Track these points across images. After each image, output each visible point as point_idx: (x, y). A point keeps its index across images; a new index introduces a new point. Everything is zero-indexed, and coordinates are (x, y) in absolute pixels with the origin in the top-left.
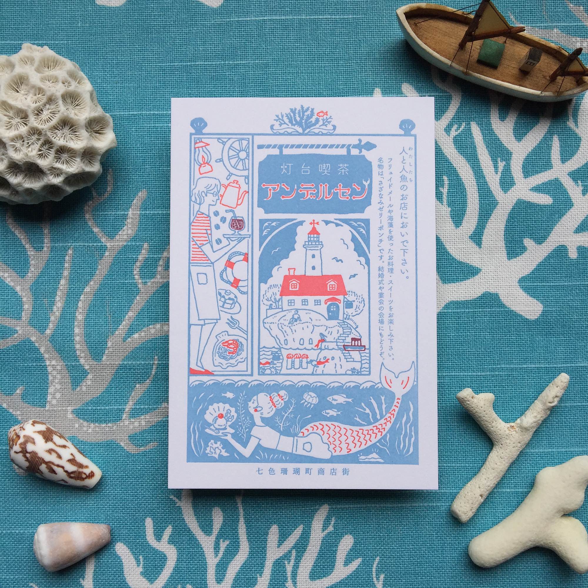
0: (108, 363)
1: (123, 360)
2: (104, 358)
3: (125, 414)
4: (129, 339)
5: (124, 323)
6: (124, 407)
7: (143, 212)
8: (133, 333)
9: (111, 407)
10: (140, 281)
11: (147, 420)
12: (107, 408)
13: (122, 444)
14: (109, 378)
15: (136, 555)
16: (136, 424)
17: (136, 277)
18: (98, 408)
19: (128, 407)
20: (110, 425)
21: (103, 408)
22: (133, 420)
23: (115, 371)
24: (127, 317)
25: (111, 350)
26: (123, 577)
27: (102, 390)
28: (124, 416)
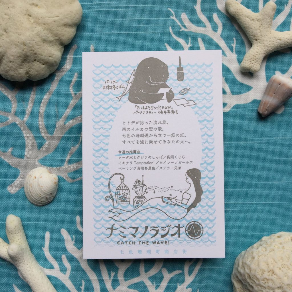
0: (56, 136)
1: (65, 134)
2: (55, 133)
3: (66, 162)
4: (67, 123)
5: (65, 115)
6: (65, 159)
7: (75, 57)
8: (69, 120)
9: (58, 159)
10: (73, 93)
11: (77, 165)
12: (56, 159)
13: (64, 178)
14: (57, 144)
15: (71, 235)
16: (72, 168)
17: (71, 91)
18: (52, 159)
19: (67, 159)
20: (58, 168)
21: (54, 159)
22: (70, 166)
23: (60, 140)
24: (66, 111)
25: (58, 129)
26: (64, 246)
27: (53, 150)
28: (65, 163)
